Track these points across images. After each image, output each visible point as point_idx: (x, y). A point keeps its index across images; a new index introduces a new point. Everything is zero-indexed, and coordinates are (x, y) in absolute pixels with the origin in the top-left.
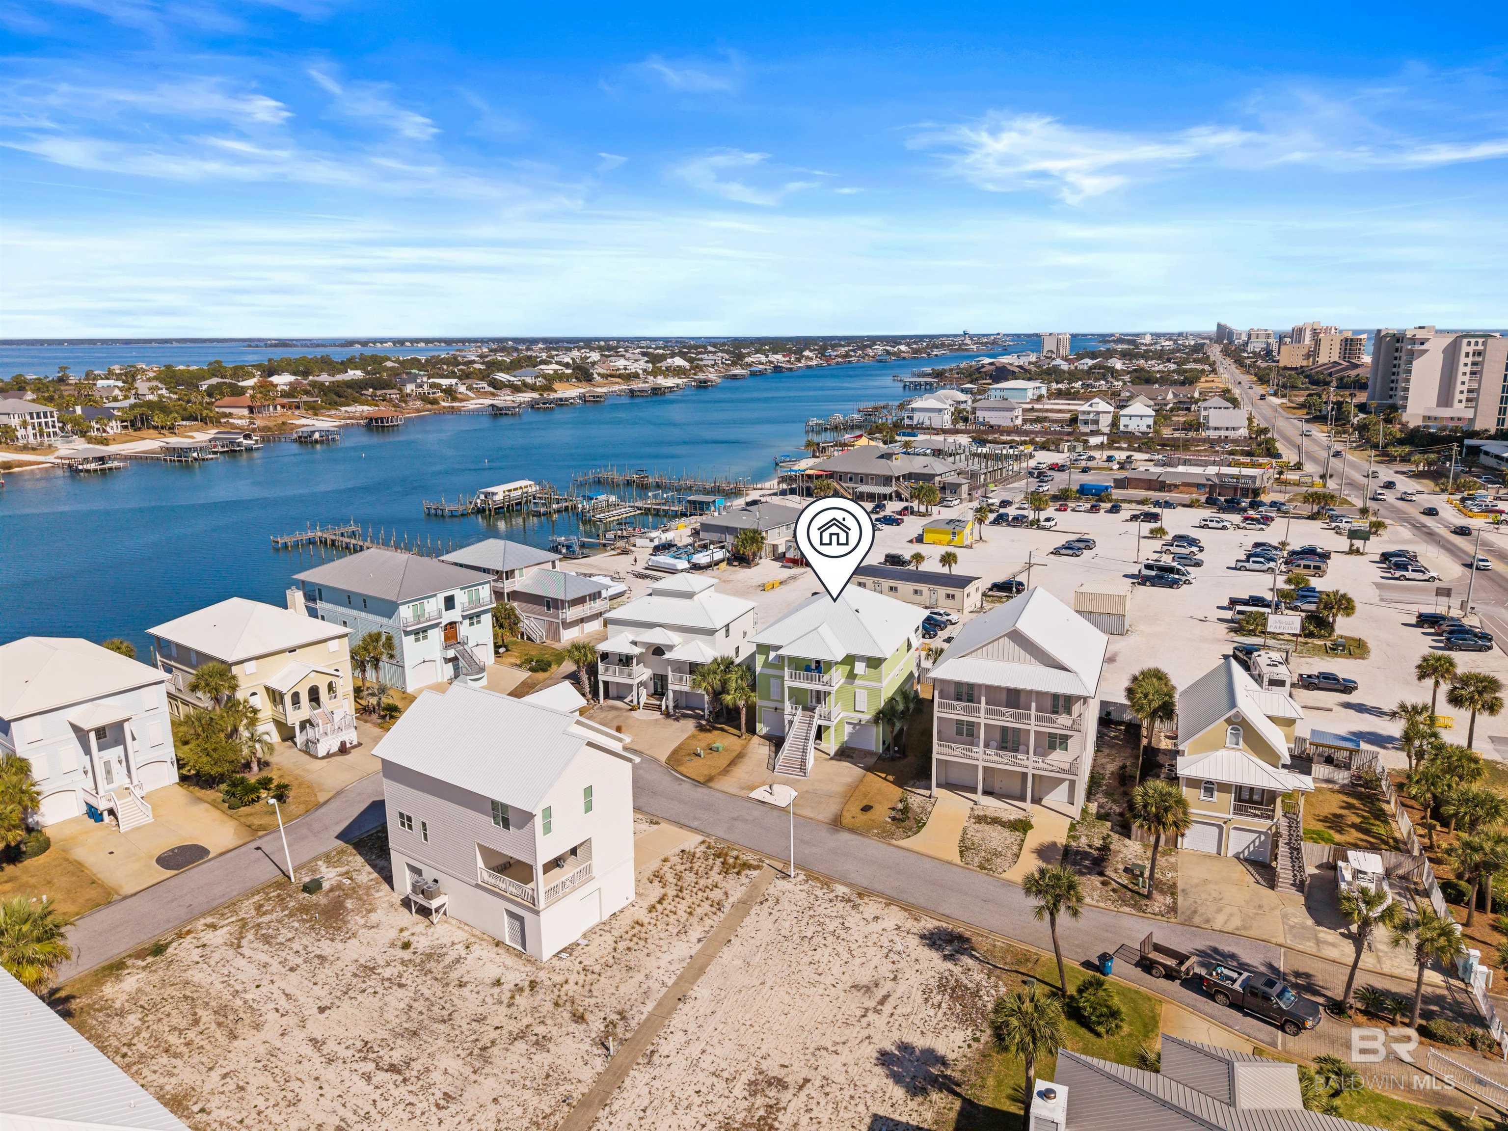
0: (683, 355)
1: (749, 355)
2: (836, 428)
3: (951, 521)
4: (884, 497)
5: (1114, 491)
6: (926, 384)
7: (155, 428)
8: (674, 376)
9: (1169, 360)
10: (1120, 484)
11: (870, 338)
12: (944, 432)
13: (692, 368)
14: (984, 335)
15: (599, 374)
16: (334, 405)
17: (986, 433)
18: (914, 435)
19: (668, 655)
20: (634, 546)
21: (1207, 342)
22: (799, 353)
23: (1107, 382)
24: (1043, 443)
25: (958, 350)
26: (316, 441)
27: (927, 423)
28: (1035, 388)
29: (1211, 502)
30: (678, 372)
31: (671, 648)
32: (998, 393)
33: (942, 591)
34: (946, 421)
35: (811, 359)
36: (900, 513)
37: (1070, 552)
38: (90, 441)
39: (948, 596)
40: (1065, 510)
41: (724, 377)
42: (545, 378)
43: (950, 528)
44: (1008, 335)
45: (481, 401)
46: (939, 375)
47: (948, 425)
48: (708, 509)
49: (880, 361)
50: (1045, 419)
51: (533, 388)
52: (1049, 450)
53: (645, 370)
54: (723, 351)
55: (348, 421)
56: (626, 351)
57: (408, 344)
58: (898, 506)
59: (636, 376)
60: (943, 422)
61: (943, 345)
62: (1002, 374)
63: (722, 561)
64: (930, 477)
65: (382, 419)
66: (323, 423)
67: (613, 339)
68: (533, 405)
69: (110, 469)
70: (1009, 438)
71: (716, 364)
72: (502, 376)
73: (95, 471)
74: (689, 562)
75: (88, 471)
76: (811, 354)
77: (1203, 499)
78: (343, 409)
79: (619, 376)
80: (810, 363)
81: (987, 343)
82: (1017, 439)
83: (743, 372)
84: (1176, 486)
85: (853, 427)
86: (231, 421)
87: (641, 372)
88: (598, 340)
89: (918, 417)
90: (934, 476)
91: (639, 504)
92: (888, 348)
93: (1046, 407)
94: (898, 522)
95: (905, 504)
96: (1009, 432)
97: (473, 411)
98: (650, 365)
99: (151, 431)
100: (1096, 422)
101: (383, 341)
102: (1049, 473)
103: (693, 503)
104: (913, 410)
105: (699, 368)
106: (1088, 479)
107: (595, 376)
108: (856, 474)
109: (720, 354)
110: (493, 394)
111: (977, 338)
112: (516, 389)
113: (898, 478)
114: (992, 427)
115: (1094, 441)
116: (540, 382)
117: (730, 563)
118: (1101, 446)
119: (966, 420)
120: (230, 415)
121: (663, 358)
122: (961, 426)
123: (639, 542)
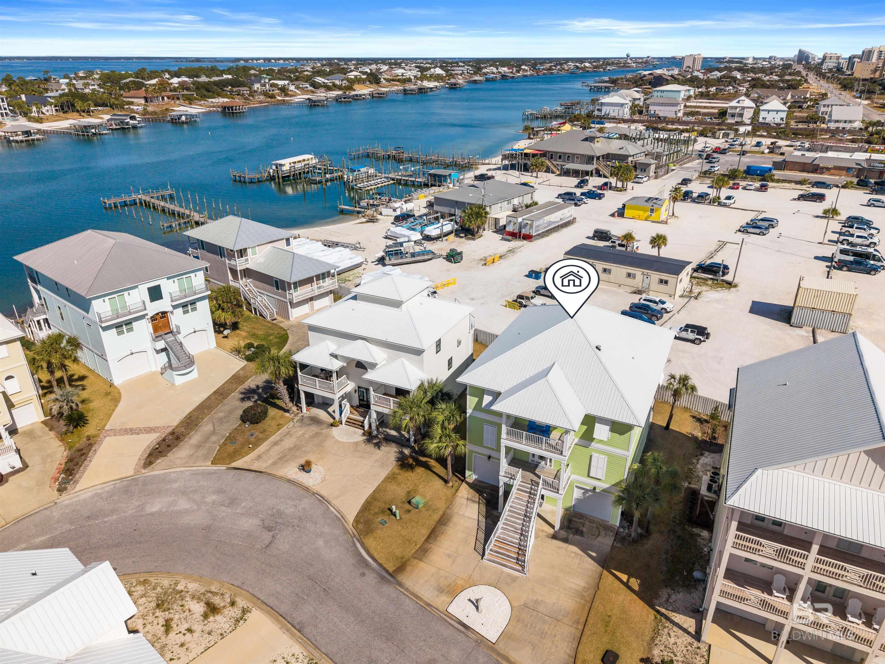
0: (441, 67)
1: (485, 67)
2: (544, 117)
3: (650, 199)
4: (587, 173)
5: (774, 172)
6: (606, 87)
7: (78, 111)
8: (435, 81)
9: (772, 74)
10: (778, 166)
11: (564, 59)
12: (625, 121)
13: (447, 76)
14: (639, 58)
15: (385, 79)
16: (204, 97)
17: (656, 122)
18: (603, 123)
19: (370, 375)
20: (381, 214)
21: (792, 63)
22: (519, 67)
23: (734, 87)
24: (702, 131)
25: (623, 66)
26: (183, 123)
27: (612, 114)
28: (686, 90)
29: (862, 184)
30: (438, 78)
31: (373, 366)
32: (659, 94)
33: (656, 276)
34: (626, 113)
35: (527, 71)
36: (601, 188)
37: (758, 231)
38: (30, 120)
39: (661, 281)
40: (738, 188)
41: (468, 82)
42: (348, 81)
43: (649, 205)
44: (654, 58)
45: (304, 96)
46: (614, 82)
47: (627, 116)
48: (445, 181)
49: (572, 73)
50: (698, 113)
51: (340, 88)
52: (706, 136)
53: (415, 77)
54: (468, 66)
55: (211, 109)
56: (406, 65)
57: (273, 61)
58: (600, 181)
59: (409, 80)
60: (623, 114)
61: (613, 63)
62: (659, 81)
63: (451, 233)
64: (623, 158)
65: (232, 107)
66: (194, 110)
67: (400, 59)
68: (337, 99)
69: (33, 140)
70: (674, 127)
71: (463, 73)
72: (320, 80)
73: (22, 141)
74: (422, 233)
75: (17, 142)
76: (526, 68)
77: (855, 180)
78: (210, 100)
79: (398, 81)
80: (526, 74)
81: (642, 62)
82: (681, 127)
83: (481, 78)
84: (828, 169)
85: (557, 117)
86: (132, 107)
87: (413, 78)
88: (391, 59)
89: (605, 110)
90: (627, 157)
91: (392, 175)
92: (578, 64)
93: (694, 104)
94: (600, 197)
95: (605, 180)
96: (673, 122)
97: (297, 103)
98: (419, 73)
99: (75, 114)
100: (741, 115)
101: (258, 59)
102: (715, 155)
103: (434, 176)
104: (602, 104)
105: (452, 76)
106: (747, 160)
107: (382, 80)
108: (565, 154)
109: (467, 67)
110: (313, 92)
111: (636, 60)
112: (328, 88)
113: (598, 158)
114: (659, 118)
115: (742, 129)
116: (345, 83)
117: (457, 235)
118: (748, 134)
119: (641, 112)
120: (132, 103)
121: (429, 69)
122: (636, 117)
123: (385, 211)
